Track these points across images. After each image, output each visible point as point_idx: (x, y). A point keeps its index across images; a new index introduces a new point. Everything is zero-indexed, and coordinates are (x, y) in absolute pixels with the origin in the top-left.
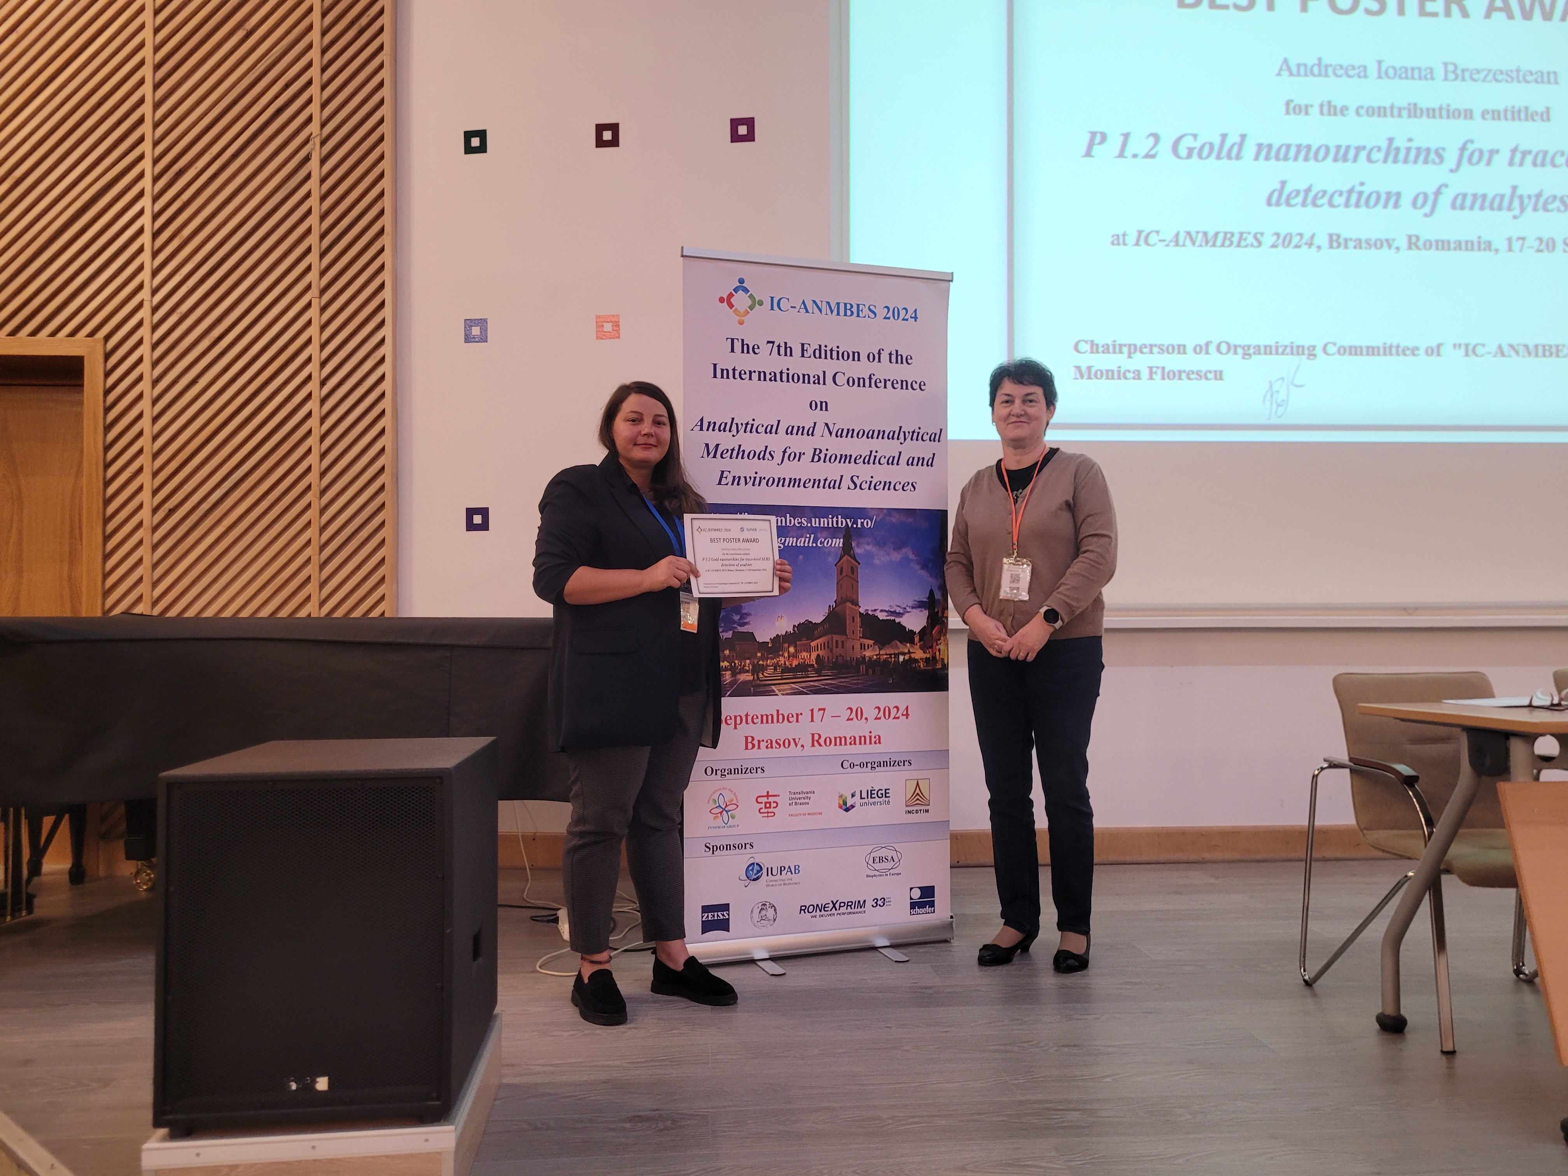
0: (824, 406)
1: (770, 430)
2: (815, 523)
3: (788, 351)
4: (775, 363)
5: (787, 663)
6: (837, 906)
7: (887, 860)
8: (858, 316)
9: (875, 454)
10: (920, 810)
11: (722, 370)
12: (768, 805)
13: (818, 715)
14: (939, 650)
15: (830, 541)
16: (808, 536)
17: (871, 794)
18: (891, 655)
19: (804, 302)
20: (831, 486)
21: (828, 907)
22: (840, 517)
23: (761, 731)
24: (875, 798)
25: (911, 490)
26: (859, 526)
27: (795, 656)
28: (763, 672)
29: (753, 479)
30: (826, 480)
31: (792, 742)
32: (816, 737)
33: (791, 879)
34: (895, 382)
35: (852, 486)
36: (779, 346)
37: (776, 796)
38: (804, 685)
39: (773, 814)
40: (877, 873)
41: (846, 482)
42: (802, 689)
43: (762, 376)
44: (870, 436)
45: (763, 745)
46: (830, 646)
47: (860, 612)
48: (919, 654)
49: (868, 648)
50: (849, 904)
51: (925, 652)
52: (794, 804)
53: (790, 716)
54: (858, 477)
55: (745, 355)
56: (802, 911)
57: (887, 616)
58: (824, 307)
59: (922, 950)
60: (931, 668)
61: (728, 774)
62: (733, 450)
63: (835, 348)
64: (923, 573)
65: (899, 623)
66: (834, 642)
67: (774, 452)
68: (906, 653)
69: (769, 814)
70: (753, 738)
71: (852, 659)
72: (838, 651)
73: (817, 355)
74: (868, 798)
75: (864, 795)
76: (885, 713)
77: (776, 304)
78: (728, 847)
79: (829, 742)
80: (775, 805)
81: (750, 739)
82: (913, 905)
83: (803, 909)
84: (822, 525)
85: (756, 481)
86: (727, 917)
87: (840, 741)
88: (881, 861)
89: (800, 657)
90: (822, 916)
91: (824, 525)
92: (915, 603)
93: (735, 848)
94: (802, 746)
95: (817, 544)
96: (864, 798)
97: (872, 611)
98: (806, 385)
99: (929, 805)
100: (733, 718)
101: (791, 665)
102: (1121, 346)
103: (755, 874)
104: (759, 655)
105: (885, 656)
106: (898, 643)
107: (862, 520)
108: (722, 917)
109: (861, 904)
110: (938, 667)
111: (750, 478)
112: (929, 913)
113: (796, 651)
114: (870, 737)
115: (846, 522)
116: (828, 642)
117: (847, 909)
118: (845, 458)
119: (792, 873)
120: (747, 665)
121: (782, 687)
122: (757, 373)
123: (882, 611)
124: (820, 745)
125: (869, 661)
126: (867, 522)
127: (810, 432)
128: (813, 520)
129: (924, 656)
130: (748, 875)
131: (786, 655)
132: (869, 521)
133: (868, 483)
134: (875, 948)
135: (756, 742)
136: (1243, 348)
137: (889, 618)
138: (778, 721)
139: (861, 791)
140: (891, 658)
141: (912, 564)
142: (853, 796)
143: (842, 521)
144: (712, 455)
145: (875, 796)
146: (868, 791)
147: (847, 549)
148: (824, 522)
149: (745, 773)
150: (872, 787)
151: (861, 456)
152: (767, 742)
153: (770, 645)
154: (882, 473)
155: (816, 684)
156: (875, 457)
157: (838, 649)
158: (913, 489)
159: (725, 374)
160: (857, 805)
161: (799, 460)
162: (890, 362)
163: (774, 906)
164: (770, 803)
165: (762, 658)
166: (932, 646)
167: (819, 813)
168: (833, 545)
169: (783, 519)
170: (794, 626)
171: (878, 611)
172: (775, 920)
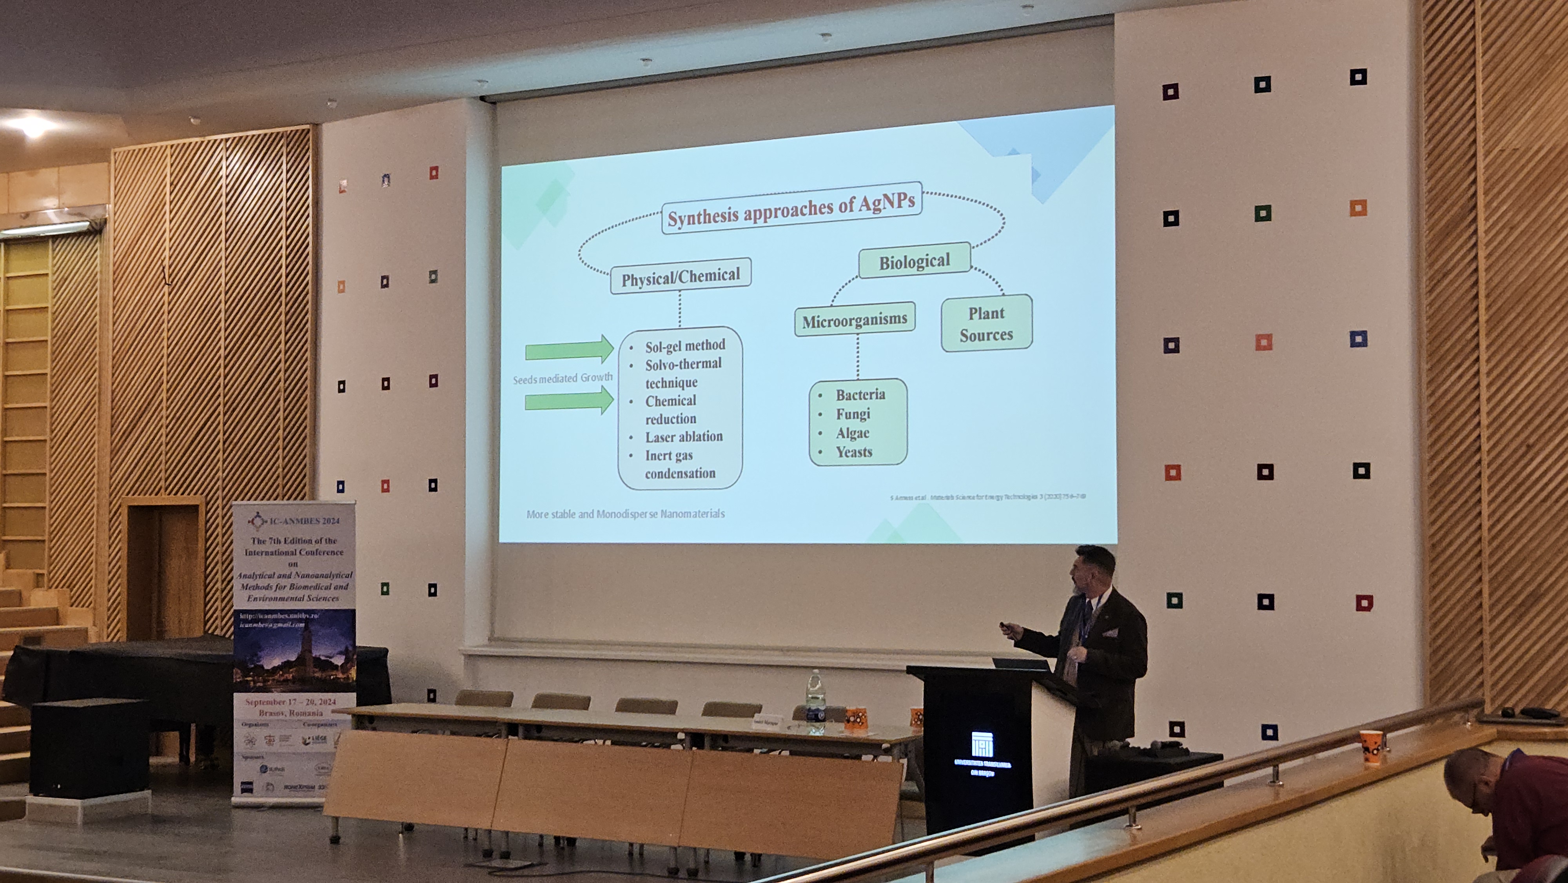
0: (295, 565)
1: (270, 577)
3: (279, 542)
4: (272, 548)
5: (278, 679)
6: (302, 787)
11: (250, 553)
12: (270, 741)
13: (293, 703)
14: (351, 674)
15: (299, 625)
16: (289, 623)
17: (318, 739)
18: (327, 675)
20: (299, 600)
21: (298, 787)
22: (303, 614)
23: (267, 709)
24: (319, 741)
26: (312, 618)
28: (268, 683)
29: (263, 598)
31: (281, 714)
32: (292, 712)
33: (281, 773)
34: (328, 552)
35: (309, 600)
36: (275, 541)
37: (274, 736)
38: (287, 689)
39: (272, 744)
41: (306, 598)
43: (268, 554)
44: (317, 577)
47: (312, 657)
48: (340, 675)
49: (317, 673)
50: (307, 787)
52: (282, 740)
53: (280, 703)
54: (311, 596)
57: (325, 659)
58: (295, 521)
60: (346, 682)
61: (252, 726)
62: (254, 587)
63: (300, 540)
64: (342, 638)
65: (331, 662)
66: (301, 671)
67: (273, 587)
68: (334, 676)
70: (263, 712)
71: (309, 678)
72: (302, 674)
73: (292, 543)
74: (316, 741)
76: (324, 702)
77: (273, 523)
79: (298, 715)
80: (273, 741)
84: (295, 618)
86: (252, 788)
87: (303, 714)
89: (284, 677)
92: (339, 652)
94: (286, 716)
95: (293, 627)
96: (314, 740)
97: (318, 656)
98: (287, 556)
100: (254, 702)
101: (281, 680)
103: (264, 771)
105: (324, 677)
106: (330, 671)
107: (314, 616)
108: (250, 788)
110: (350, 681)
113: (282, 674)
114: (317, 713)
115: (306, 616)
116: (298, 670)
117: (306, 790)
118: (305, 588)
120: (261, 680)
121: (276, 690)
122: (265, 553)
124: (294, 716)
125: (316, 679)
127: (289, 577)
128: (291, 616)
129: (343, 676)
130: (261, 771)
131: (278, 676)
132: (317, 616)
133: (316, 599)
138: (275, 704)
139: (313, 737)
141: (339, 634)
144: (247, 589)
147: (306, 627)
149: (260, 726)
151: (313, 587)
152: (269, 714)
153: (271, 672)
154: (323, 594)
155: (292, 688)
156: (319, 587)
158: (338, 601)
161: (284, 590)
162: (326, 543)
163: (272, 785)
165: (267, 677)
166: (346, 672)
167: (293, 745)
169: (276, 615)
170: (282, 663)
171: (321, 656)
172: (274, 791)
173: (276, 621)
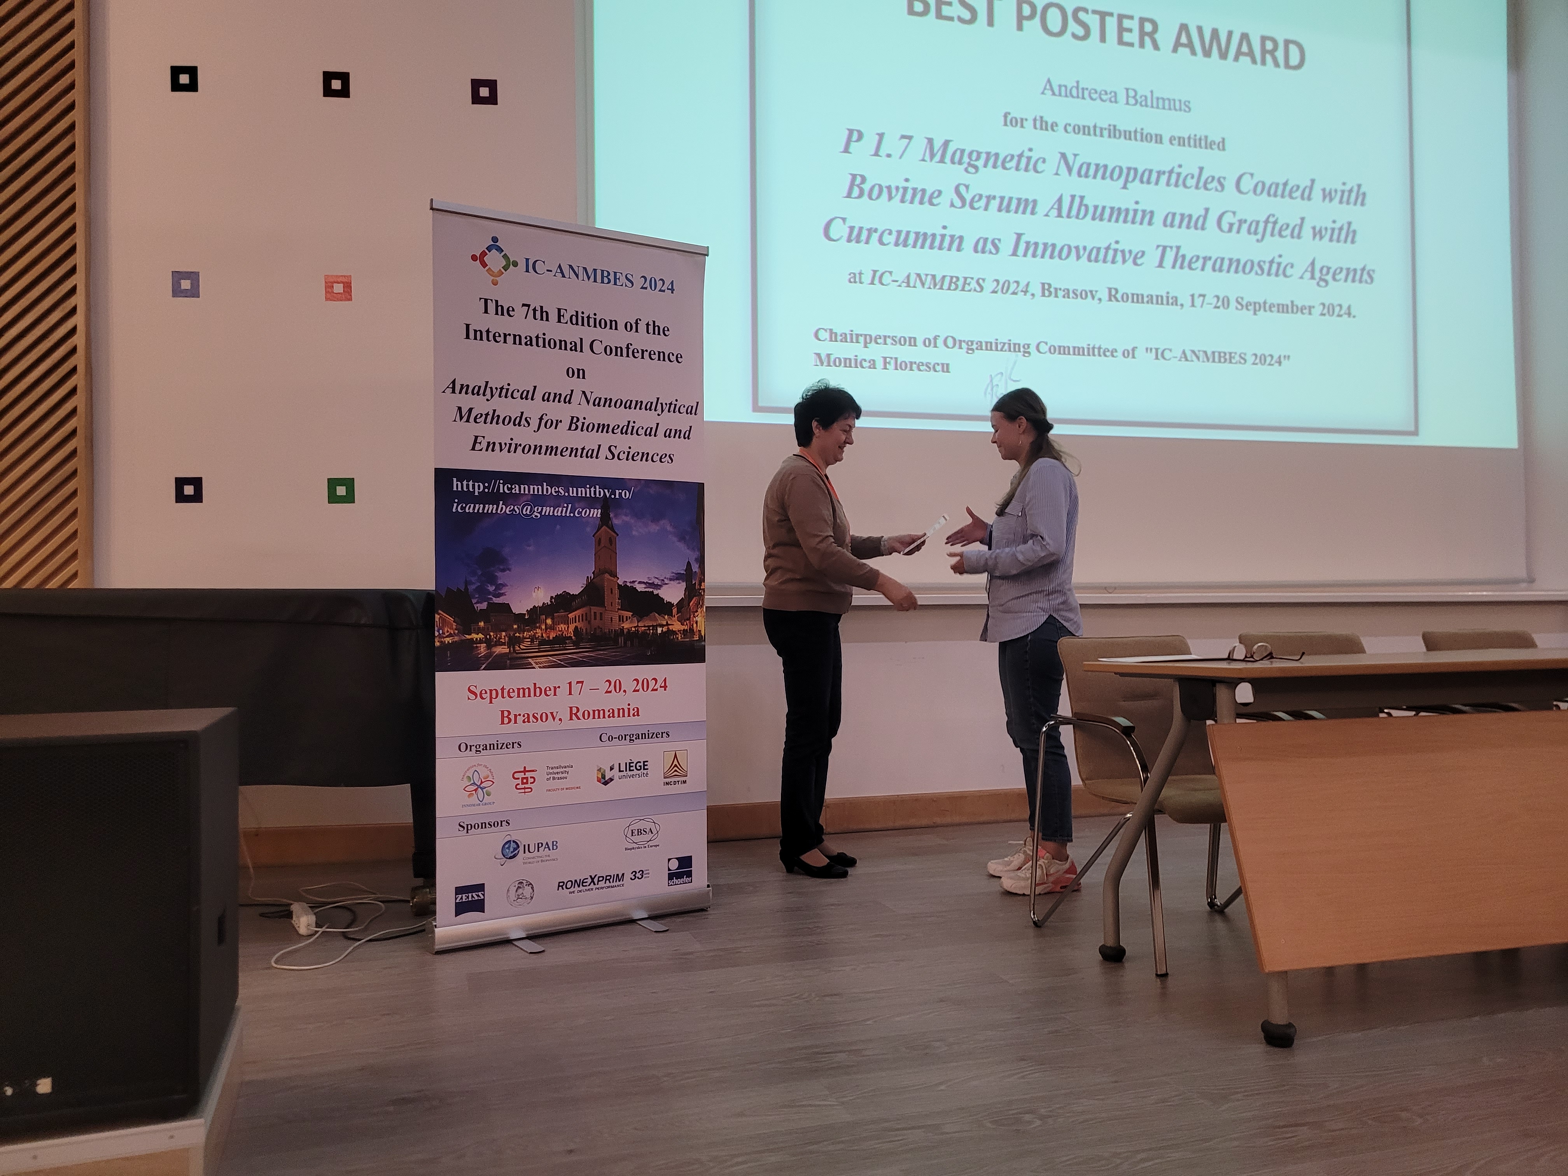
0: (580, 373)
1: (525, 396)
2: (573, 492)
3: (544, 315)
4: (533, 327)
5: (544, 635)
6: (596, 880)
7: (646, 832)
8: (615, 284)
9: (633, 425)
10: (678, 781)
11: (476, 331)
12: (525, 781)
13: (576, 688)
14: (697, 623)
15: (588, 511)
16: (565, 505)
17: (630, 766)
18: (649, 627)
19: (560, 266)
20: (589, 455)
21: (587, 882)
22: (597, 487)
23: (517, 705)
24: (633, 770)
25: (668, 462)
26: (617, 497)
27: (552, 628)
28: (520, 645)
29: (508, 445)
30: (583, 449)
31: (550, 715)
32: (574, 710)
33: (549, 856)
34: (652, 353)
35: (610, 456)
36: (535, 310)
37: (533, 771)
38: (562, 657)
39: (530, 790)
40: (635, 846)
41: (604, 452)
42: (560, 662)
43: (517, 339)
44: (627, 406)
45: (520, 719)
46: (588, 619)
47: (618, 584)
48: (676, 626)
49: (627, 620)
50: (607, 878)
51: (683, 624)
52: (552, 778)
53: (548, 689)
54: (616, 447)
55: (499, 317)
56: (560, 888)
57: (645, 588)
58: (581, 272)
59: (680, 920)
60: (688, 640)
61: (483, 749)
62: (487, 415)
63: (592, 316)
64: (681, 546)
65: (658, 594)
66: (593, 614)
67: (530, 418)
68: (665, 625)
69: (526, 790)
70: (509, 713)
71: (610, 631)
72: (596, 623)
73: (574, 321)
74: (626, 771)
75: (623, 768)
76: (644, 685)
77: (531, 266)
78: (483, 825)
79: (587, 715)
80: (532, 780)
81: (506, 714)
82: (671, 876)
83: (561, 885)
84: (580, 495)
85: (512, 447)
86: (482, 897)
87: (598, 714)
88: (640, 833)
89: (557, 629)
90: (580, 891)
91: (582, 494)
92: (673, 575)
93: (491, 825)
94: (560, 720)
95: (574, 514)
96: (623, 771)
97: (630, 582)
98: (563, 351)
99: (687, 776)
100: (488, 692)
101: (548, 637)
102: (857, 335)
103: (512, 852)
104: (515, 626)
105: (643, 628)
106: (656, 615)
107: (620, 491)
108: (476, 898)
109: (620, 878)
110: (695, 639)
111: (506, 444)
112: (686, 883)
113: (553, 622)
114: (629, 709)
115: (604, 492)
116: (586, 614)
117: (605, 883)
118: (603, 428)
119: (549, 850)
120: (503, 637)
121: (539, 660)
122: (512, 336)
123: (640, 583)
124: (579, 719)
125: (627, 632)
126: (625, 492)
127: (567, 400)
128: (571, 489)
129: (682, 628)
130: (505, 854)
131: (543, 627)
132: (627, 492)
133: (626, 453)
134: (633, 921)
135: (512, 717)
136: (967, 344)
137: (647, 590)
138: (535, 695)
139: (620, 764)
140: (650, 630)
141: (670, 536)
142: (612, 769)
143: (600, 492)
144: (465, 419)
145: (634, 768)
146: (626, 763)
147: (605, 519)
148: (582, 492)
149: (501, 748)
150: (631, 760)
151: (619, 426)
152: (524, 716)
153: (526, 617)
154: (640, 444)
155: (574, 656)
156: (633, 427)
157: (597, 621)
158: (670, 461)
159: (479, 335)
160: (616, 778)
161: (556, 428)
162: (648, 332)
163: (531, 884)
164: (527, 778)
165: (519, 630)
166: (690, 618)
167: (577, 788)
168: (591, 515)
169: (540, 487)
170: (552, 597)
171: (637, 582)
172: (532, 898)
173: (538, 500)
